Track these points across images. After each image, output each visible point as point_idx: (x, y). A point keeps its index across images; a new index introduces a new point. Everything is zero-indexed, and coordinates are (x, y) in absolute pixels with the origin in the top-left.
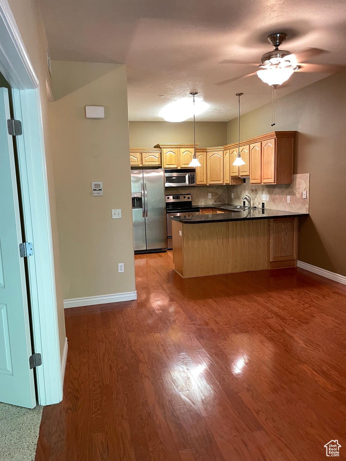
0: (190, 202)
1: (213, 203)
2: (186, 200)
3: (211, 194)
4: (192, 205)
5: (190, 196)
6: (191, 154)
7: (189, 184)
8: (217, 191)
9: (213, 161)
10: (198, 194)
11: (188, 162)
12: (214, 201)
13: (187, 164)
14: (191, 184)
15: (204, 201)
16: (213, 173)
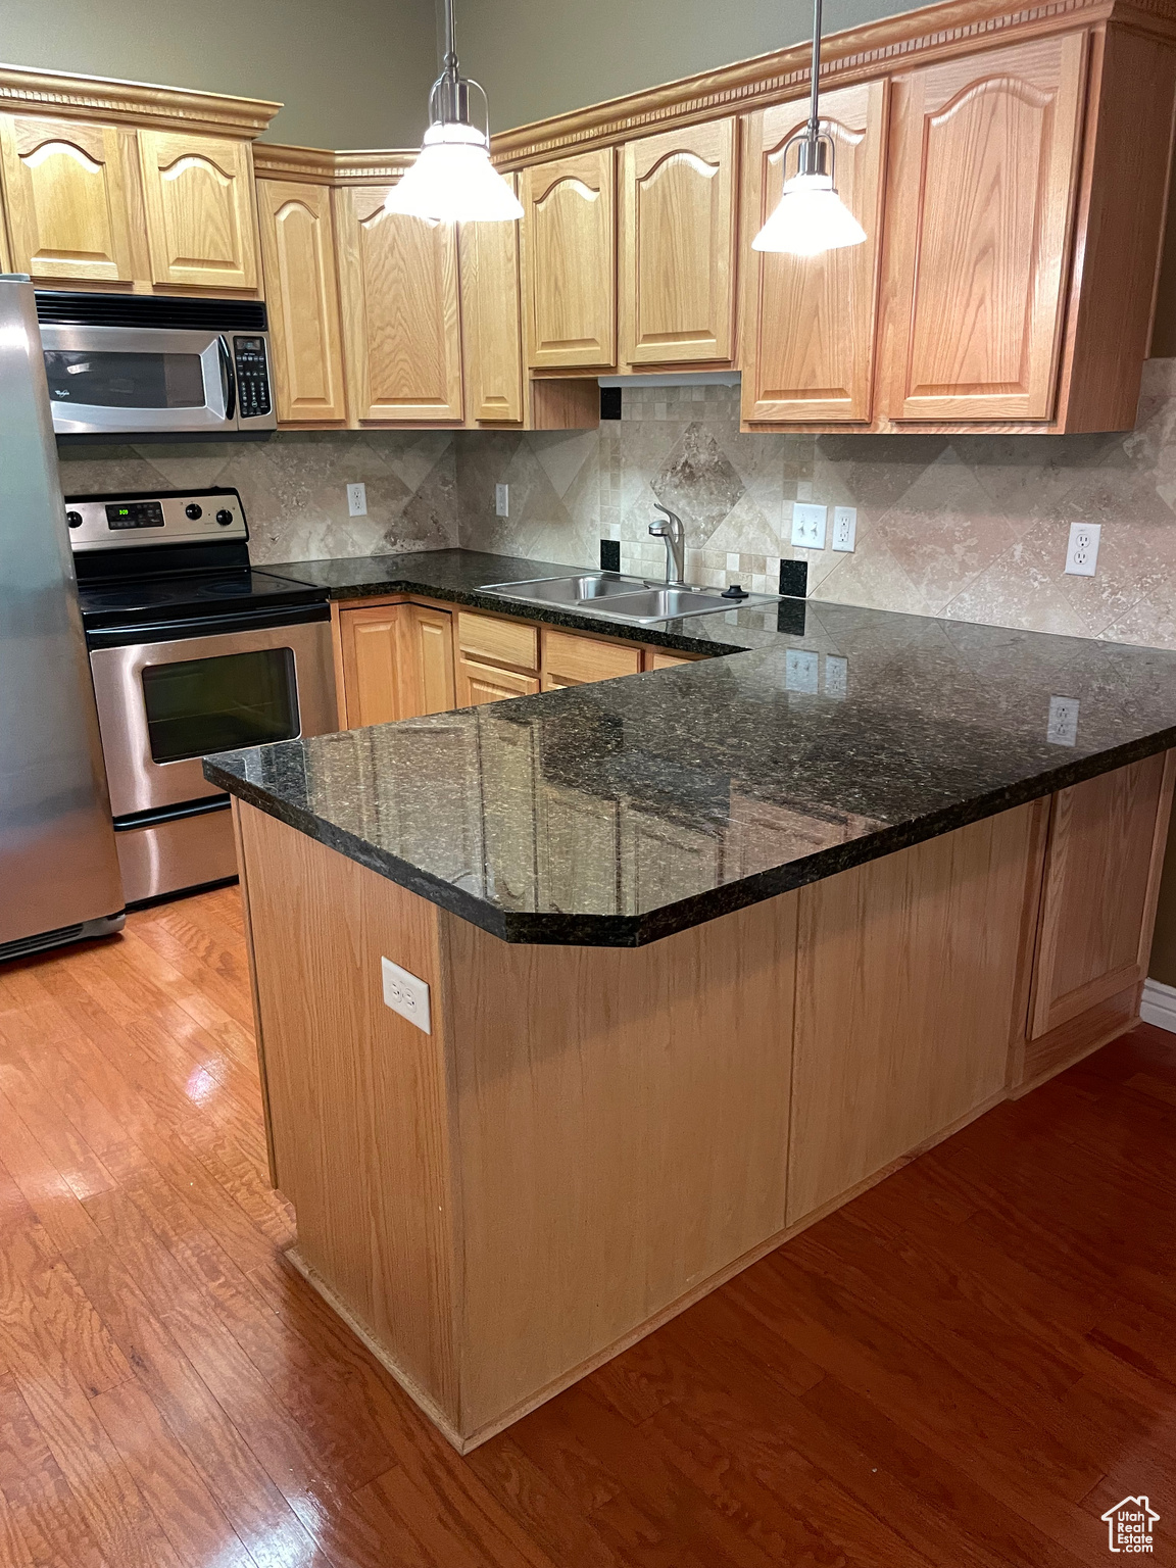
0: (239, 546)
1: (382, 549)
2: (207, 530)
3: (362, 486)
4: (254, 562)
5: (226, 502)
6: (225, 182)
7: (230, 415)
8: (397, 467)
9: (386, 258)
10: (280, 492)
11: (212, 242)
12: (386, 537)
13: (199, 261)
14: (243, 416)
15: (321, 536)
16: (389, 340)
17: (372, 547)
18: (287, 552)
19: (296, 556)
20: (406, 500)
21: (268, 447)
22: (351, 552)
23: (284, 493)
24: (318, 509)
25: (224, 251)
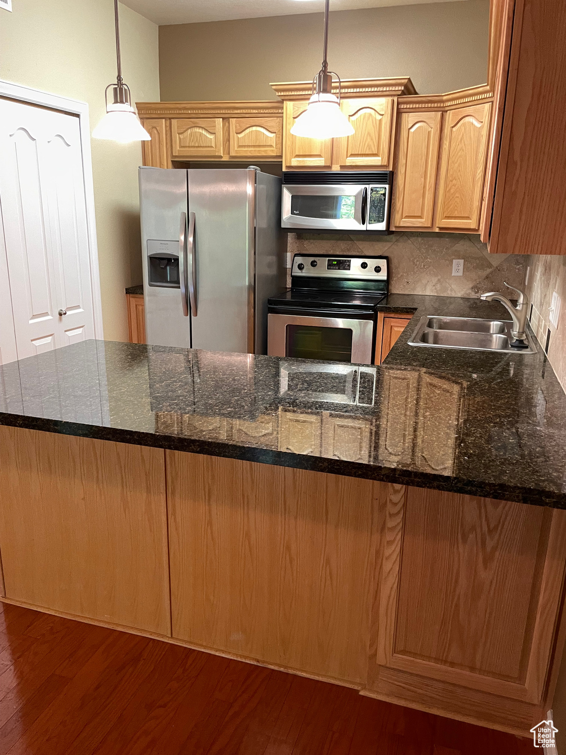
1: (468, 295)
2: (369, 274)
3: (462, 261)
5: (381, 262)
6: (379, 118)
9: (459, 145)
10: (416, 260)
11: (368, 145)
12: (472, 288)
13: (361, 154)
14: (369, 223)
15: (434, 284)
16: (454, 187)
17: (463, 293)
18: (414, 289)
19: (419, 291)
20: (489, 270)
21: (413, 239)
22: (449, 293)
23: (417, 261)
24: (435, 270)
25: (373, 149)
